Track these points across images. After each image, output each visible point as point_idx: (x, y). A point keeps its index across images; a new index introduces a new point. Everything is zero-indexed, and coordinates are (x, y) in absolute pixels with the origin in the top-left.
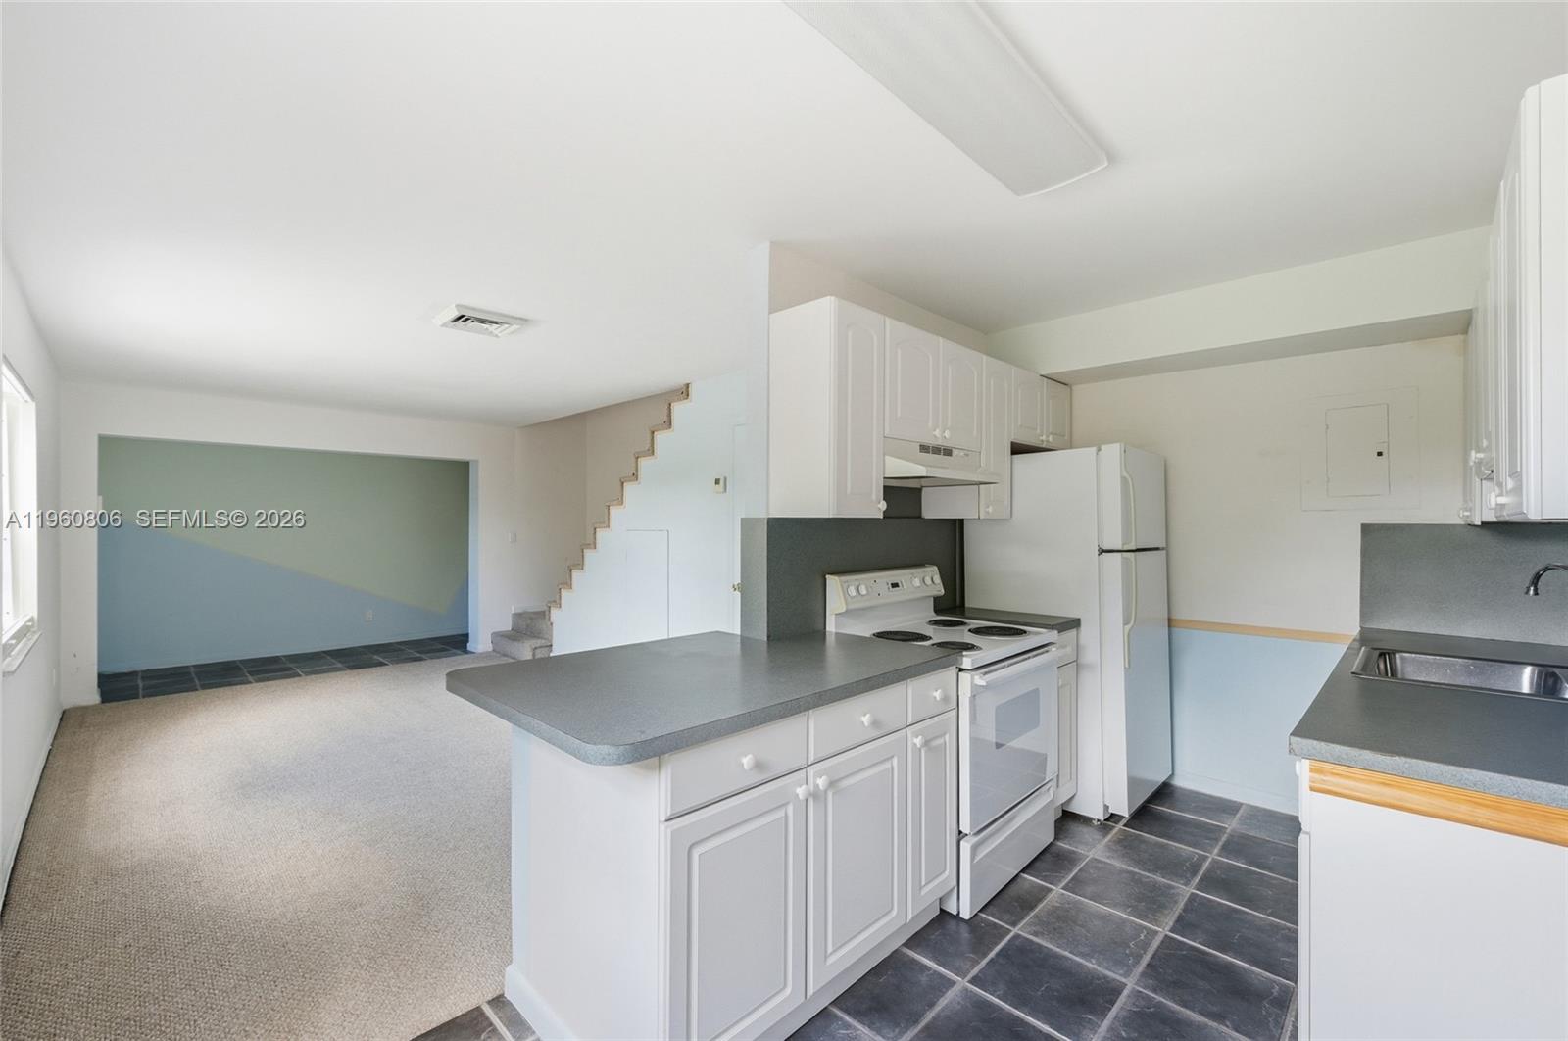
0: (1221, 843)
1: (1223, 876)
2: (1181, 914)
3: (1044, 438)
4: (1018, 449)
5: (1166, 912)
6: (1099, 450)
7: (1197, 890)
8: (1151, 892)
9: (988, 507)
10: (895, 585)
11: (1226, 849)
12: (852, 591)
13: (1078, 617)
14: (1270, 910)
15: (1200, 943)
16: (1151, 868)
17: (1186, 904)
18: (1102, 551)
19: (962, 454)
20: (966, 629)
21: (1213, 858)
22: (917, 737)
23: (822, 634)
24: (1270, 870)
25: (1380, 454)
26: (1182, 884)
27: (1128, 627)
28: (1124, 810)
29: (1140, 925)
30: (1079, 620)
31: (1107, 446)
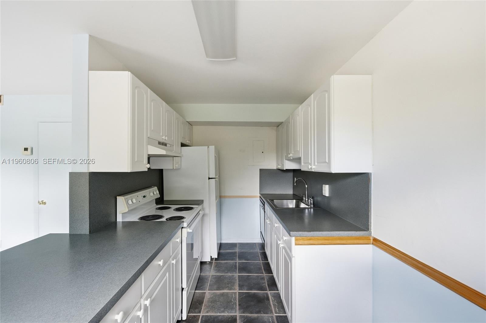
0: (237, 257)
1: (242, 267)
2: (238, 283)
3: (188, 142)
4: (183, 145)
5: (235, 284)
6: (208, 147)
7: (239, 274)
8: (230, 280)
9: (176, 165)
10: (144, 197)
11: (240, 258)
12: (130, 202)
13: (202, 199)
14: (255, 272)
15: (246, 290)
16: (226, 272)
17: (239, 280)
18: (209, 178)
19: (169, 146)
20: (172, 210)
21: (238, 262)
22: (173, 260)
23: (115, 224)
24: (250, 260)
25: (263, 152)
26: (235, 274)
27: (216, 201)
28: (215, 256)
29: (232, 292)
30: (203, 200)
31: (211, 146)
